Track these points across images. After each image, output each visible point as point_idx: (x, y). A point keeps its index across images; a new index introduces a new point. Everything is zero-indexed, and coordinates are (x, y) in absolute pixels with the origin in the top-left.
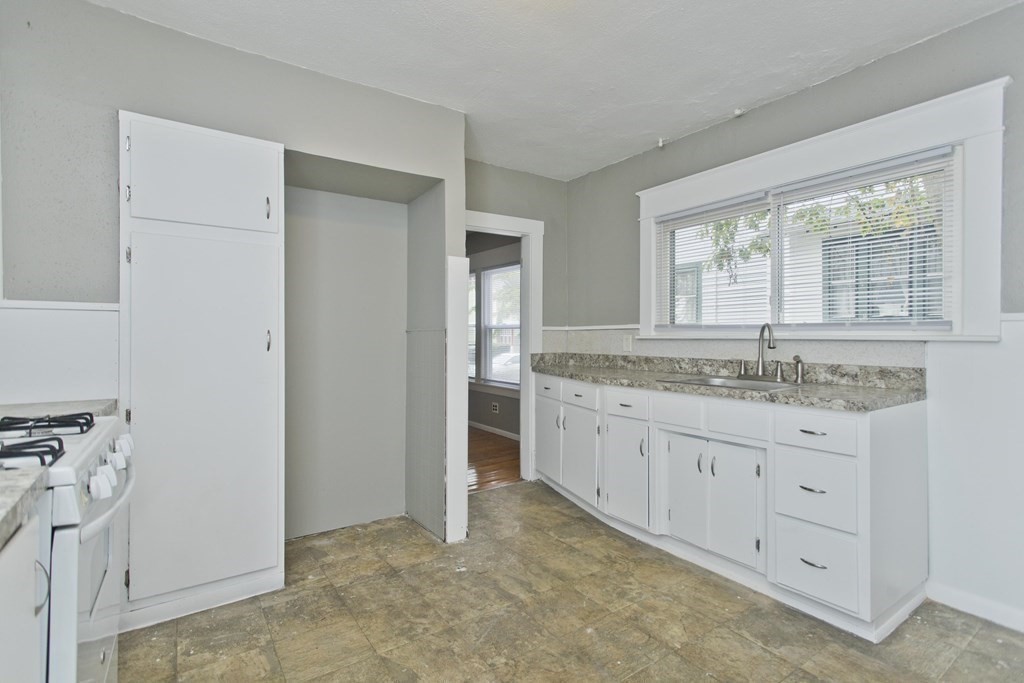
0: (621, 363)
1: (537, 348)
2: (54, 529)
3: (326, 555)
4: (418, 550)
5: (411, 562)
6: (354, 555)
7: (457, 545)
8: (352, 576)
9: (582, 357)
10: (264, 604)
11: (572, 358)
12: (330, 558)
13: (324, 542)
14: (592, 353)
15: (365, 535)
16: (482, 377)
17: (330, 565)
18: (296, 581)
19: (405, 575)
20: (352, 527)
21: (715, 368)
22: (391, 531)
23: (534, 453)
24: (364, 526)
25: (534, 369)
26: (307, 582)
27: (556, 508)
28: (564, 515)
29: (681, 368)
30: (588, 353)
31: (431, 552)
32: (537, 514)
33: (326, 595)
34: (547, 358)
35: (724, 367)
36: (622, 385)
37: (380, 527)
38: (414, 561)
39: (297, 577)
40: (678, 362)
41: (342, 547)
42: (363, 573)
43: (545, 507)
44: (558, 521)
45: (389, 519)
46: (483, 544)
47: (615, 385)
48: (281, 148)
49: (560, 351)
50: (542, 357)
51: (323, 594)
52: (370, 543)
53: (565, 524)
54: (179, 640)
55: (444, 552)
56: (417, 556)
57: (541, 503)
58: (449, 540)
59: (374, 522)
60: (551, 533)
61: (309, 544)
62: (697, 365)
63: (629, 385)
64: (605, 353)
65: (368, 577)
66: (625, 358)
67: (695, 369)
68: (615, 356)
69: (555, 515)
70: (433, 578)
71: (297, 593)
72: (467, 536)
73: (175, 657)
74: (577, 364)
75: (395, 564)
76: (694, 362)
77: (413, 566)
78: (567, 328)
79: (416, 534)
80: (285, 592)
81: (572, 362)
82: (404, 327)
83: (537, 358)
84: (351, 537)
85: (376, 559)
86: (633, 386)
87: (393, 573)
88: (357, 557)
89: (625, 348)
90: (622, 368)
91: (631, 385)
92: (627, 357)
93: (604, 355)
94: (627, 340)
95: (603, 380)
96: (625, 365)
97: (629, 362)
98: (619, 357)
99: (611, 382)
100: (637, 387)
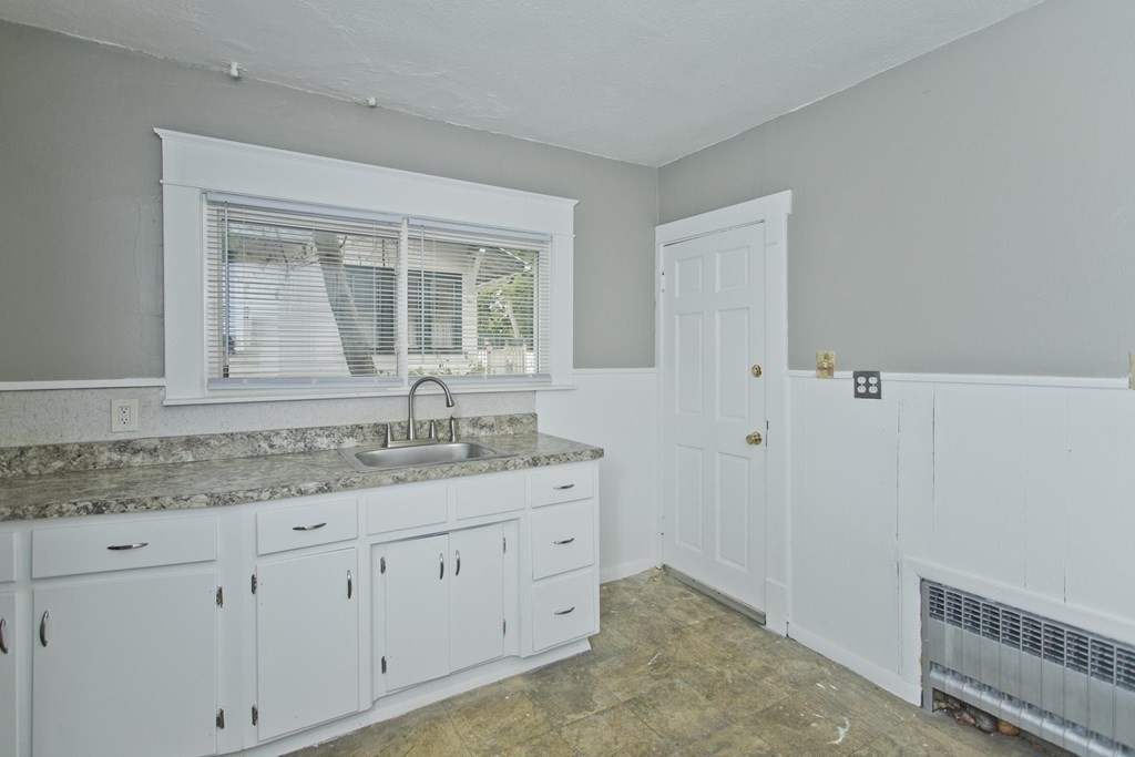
0: (107, 456)
21: (336, 439)
29: (271, 446)
35: (351, 435)
36: (302, 493)
40: (267, 438)
47: (282, 496)
62: (304, 439)
63: (320, 490)
64: (49, 441)
66: (122, 446)
67: (302, 444)
68: (87, 448)
76: (298, 434)
89: (117, 426)
90: (115, 467)
91: (325, 489)
92: (129, 441)
93: (45, 447)
94: (124, 409)
95: (250, 494)
96: (125, 458)
97: (136, 452)
98: (102, 444)
99: (273, 493)
100: (339, 490)
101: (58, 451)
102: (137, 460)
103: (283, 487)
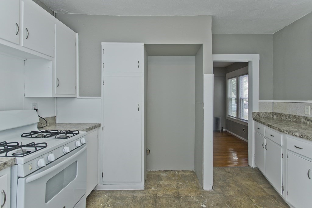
0: (303, 120)
1: (256, 109)
2: (19, 177)
3: (162, 180)
4: (191, 189)
5: (186, 194)
6: (170, 183)
7: (207, 192)
8: (165, 193)
9: (280, 115)
10: (135, 195)
11: (275, 115)
12: (162, 182)
13: (163, 174)
14: (286, 113)
15: (177, 176)
16: (239, 117)
17: (161, 185)
18: (148, 188)
19: (181, 200)
20: (175, 171)
22: (186, 176)
23: (254, 155)
24: (178, 172)
25: (254, 119)
26: (151, 190)
27: (261, 186)
28: (264, 191)
30: (284, 113)
31: (196, 192)
32: (250, 186)
33: (153, 198)
34: (261, 114)
36: (296, 136)
37: (183, 173)
38: (188, 194)
39: (149, 186)
41: (169, 178)
42: (168, 193)
43: (255, 184)
44: (259, 194)
45: (188, 171)
46: (218, 195)
47: (291, 135)
48: (143, 44)
49: (269, 111)
50: (259, 114)
51: (152, 197)
52: (177, 179)
53: (263, 197)
54: (110, 199)
55: (201, 194)
56: (190, 192)
57: (254, 181)
58: (204, 189)
59: (182, 171)
60: (254, 201)
61: (159, 174)
63: (300, 137)
64: (294, 114)
65: (169, 195)
66: (306, 118)
68: (299, 116)
69: (259, 190)
70: (191, 206)
71: (146, 193)
72: (213, 189)
73: (105, 205)
74: (278, 118)
75: (181, 192)
77: (186, 196)
78: (273, 101)
79: (194, 181)
80: (143, 192)
81: (275, 117)
82: (194, 101)
83: (256, 114)
84: (173, 175)
85: (176, 188)
86: (302, 138)
87: (178, 197)
88: (170, 184)
89: (306, 113)
90: (304, 123)
91: (301, 137)
92: (307, 117)
93: (293, 115)
94: (307, 108)
95: (284, 131)
96: (306, 121)
97: (308, 120)
98: (302, 117)
99: (289, 133)
100: (305, 139)
101: (294, 116)
102: (308, 122)
103: (291, 132)
